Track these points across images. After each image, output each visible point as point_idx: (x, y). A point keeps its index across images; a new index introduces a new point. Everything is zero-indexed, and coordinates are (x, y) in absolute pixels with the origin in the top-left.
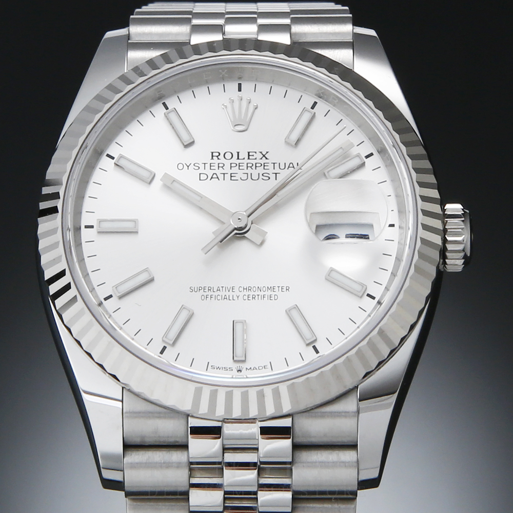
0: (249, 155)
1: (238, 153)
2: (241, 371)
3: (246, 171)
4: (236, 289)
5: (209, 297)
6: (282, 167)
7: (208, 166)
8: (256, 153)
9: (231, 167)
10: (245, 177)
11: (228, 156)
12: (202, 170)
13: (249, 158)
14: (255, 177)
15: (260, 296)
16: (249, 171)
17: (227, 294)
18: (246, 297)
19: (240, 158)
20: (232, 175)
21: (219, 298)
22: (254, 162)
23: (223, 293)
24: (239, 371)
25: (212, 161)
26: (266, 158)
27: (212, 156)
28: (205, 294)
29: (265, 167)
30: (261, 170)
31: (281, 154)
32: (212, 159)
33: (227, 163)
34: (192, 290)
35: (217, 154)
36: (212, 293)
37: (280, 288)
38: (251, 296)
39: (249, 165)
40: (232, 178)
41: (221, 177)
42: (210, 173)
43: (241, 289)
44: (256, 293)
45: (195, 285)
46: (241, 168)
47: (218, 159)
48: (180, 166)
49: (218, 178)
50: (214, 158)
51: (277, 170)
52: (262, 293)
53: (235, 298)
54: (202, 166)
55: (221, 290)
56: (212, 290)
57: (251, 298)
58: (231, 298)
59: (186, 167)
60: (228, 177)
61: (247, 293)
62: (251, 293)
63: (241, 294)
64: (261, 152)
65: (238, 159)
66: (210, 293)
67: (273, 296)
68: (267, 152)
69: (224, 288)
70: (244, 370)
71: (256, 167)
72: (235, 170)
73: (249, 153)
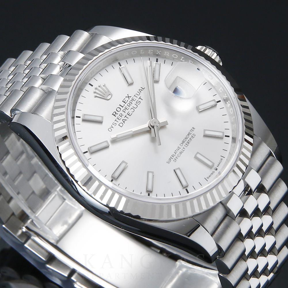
0: (124, 102)
1: (120, 105)
2: (217, 169)
3: (130, 108)
4: (180, 147)
5: (176, 158)
6: (139, 94)
7: (117, 120)
8: (125, 99)
9: (124, 112)
10: (132, 110)
11: (119, 109)
12: (118, 124)
13: (126, 103)
14: (135, 106)
15: (189, 140)
16: (131, 107)
17: (179, 151)
18: (186, 146)
19: (123, 106)
20: (128, 114)
21: (179, 155)
22: (128, 102)
23: (178, 152)
24: (216, 169)
25: (117, 117)
26: (130, 97)
27: (114, 115)
28: (174, 159)
29: (134, 100)
30: (134, 102)
31: (133, 91)
32: (115, 116)
33: (121, 112)
34: (168, 163)
35: (115, 113)
36: (175, 156)
37: (191, 131)
38: (187, 143)
39: (129, 105)
40: (130, 115)
41: (126, 118)
42: (121, 121)
43: (181, 145)
44: (187, 141)
45: (167, 160)
46: (127, 109)
47: (117, 114)
48: (110, 130)
49: (125, 120)
50: (115, 115)
51: (139, 97)
52: (189, 139)
53: (184, 149)
54: (116, 122)
55: (176, 152)
56: (174, 156)
57: (188, 144)
58: (183, 151)
59: (112, 128)
60: (128, 116)
61: (185, 144)
62: (186, 142)
63: (184, 146)
64: (126, 97)
65: (123, 107)
66: (175, 157)
67: (193, 136)
68: (128, 95)
69: (176, 151)
70: (217, 168)
71: (131, 103)
72: (127, 111)
73: (123, 101)
